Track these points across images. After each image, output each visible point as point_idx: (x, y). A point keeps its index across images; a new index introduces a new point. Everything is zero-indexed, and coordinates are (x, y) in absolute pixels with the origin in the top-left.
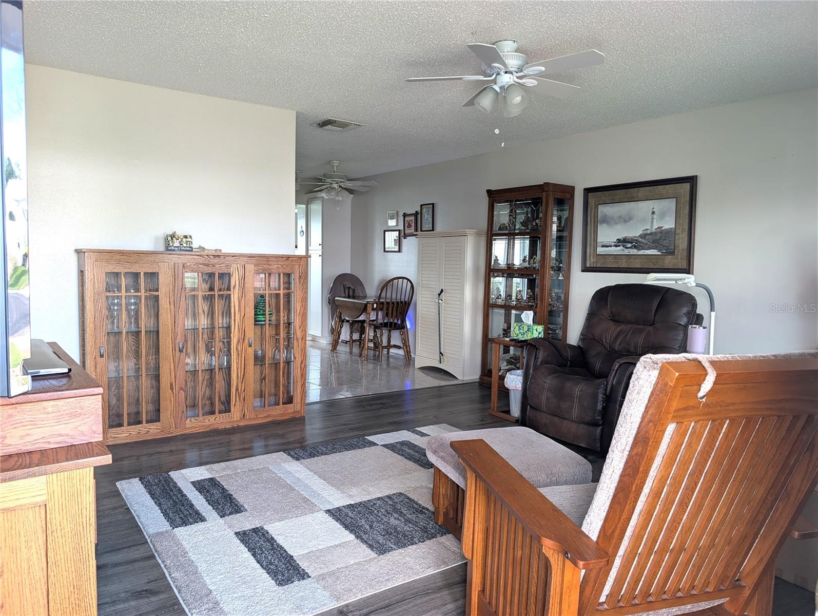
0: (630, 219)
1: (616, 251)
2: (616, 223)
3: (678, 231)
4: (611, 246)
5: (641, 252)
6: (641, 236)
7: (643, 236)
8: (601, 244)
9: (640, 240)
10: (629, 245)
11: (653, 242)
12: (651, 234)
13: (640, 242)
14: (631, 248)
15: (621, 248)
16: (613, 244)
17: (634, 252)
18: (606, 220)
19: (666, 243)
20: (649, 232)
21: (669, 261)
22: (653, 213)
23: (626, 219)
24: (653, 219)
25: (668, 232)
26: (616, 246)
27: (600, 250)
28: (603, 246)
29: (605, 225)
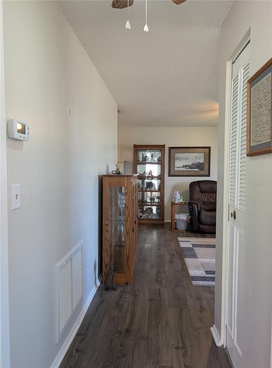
0: (188, 159)
1: (182, 169)
2: (183, 160)
3: (205, 163)
4: (180, 168)
5: (192, 170)
6: (192, 164)
7: (193, 164)
8: (177, 167)
9: (192, 166)
10: (188, 167)
11: (197, 167)
12: (195, 164)
13: (191, 166)
14: (188, 168)
15: (185, 168)
16: (181, 167)
17: (190, 169)
18: (178, 159)
19: (201, 167)
20: (195, 163)
21: (202, 173)
22: (196, 157)
23: (186, 159)
24: (196, 159)
25: (202, 163)
26: (183, 168)
27: (176, 169)
28: (177, 168)
29: (178, 160)
